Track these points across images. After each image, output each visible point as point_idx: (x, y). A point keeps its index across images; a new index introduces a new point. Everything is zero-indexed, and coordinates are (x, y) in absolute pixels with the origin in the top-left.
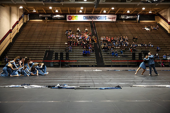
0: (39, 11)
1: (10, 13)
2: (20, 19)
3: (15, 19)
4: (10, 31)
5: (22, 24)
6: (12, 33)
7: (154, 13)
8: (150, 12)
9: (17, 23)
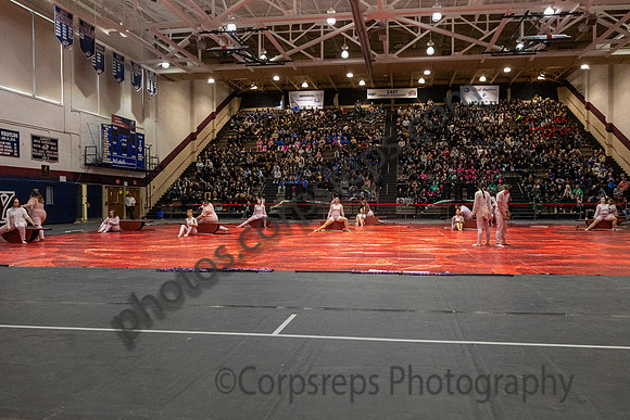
0: (265, 86)
1: (192, 95)
2: (219, 109)
3: (205, 108)
4: (192, 137)
5: (226, 119)
6: (196, 142)
7: (553, 80)
8: (539, 78)
9: (212, 116)
